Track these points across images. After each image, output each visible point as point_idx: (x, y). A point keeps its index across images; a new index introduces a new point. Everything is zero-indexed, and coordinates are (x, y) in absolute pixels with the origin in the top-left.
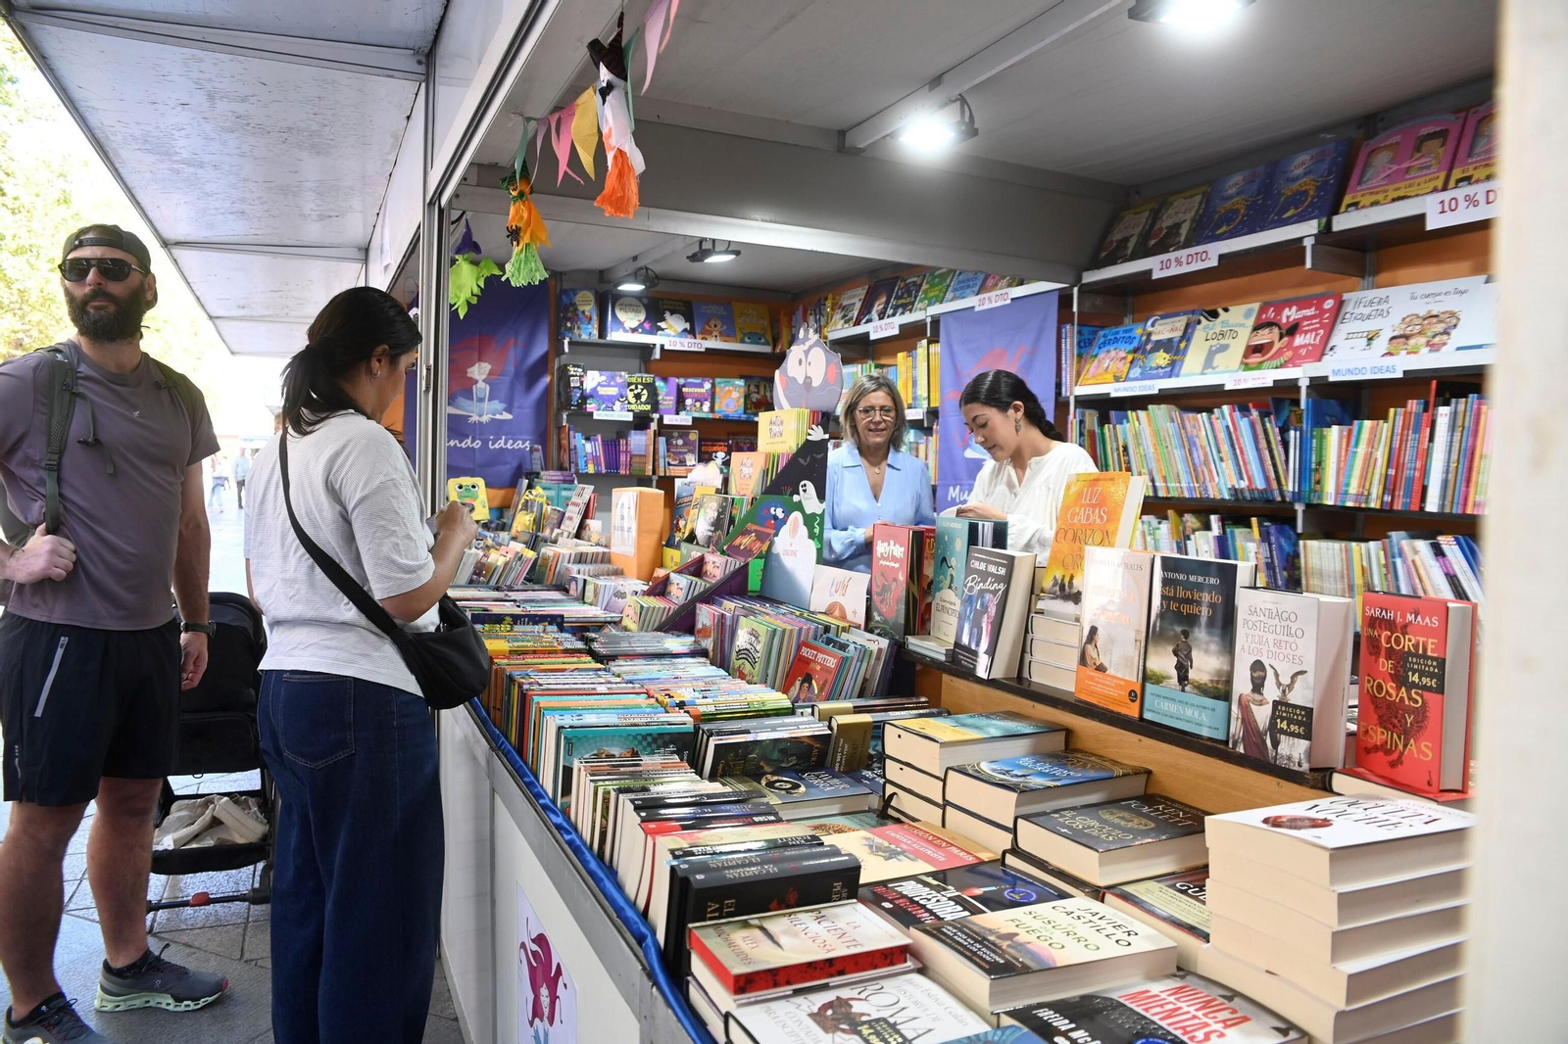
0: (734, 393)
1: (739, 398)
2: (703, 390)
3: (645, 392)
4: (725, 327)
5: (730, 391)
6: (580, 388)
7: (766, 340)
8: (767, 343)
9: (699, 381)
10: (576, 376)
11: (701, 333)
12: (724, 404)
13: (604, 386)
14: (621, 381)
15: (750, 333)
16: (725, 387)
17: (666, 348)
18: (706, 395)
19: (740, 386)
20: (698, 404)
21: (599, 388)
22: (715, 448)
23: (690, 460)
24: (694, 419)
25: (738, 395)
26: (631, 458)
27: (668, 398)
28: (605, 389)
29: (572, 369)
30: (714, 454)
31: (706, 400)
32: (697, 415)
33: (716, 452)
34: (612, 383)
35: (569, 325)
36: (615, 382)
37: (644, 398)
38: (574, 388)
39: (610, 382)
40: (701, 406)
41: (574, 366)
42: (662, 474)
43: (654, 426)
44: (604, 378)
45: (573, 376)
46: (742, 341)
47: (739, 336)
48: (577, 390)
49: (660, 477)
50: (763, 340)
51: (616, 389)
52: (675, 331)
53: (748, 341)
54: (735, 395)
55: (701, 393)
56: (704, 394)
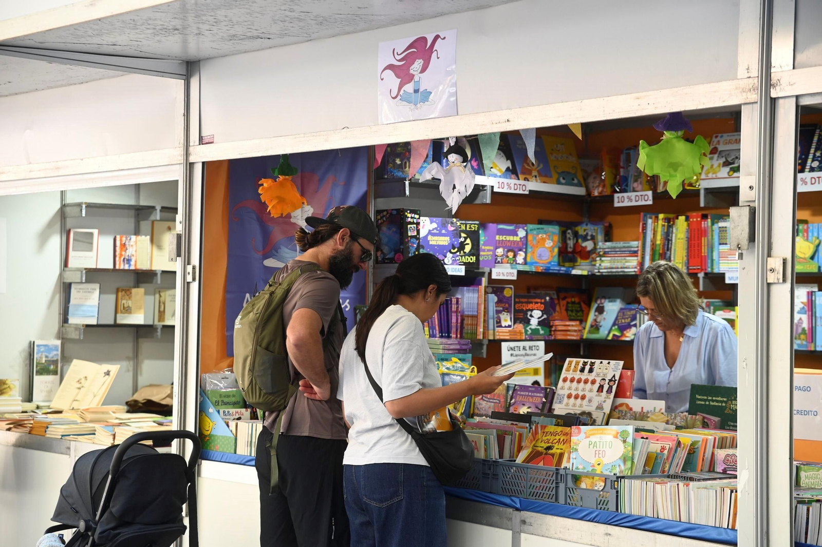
0: (548, 241)
1: (552, 248)
2: (517, 239)
3: (468, 241)
4: (541, 166)
5: (543, 240)
6: (417, 237)
7: (579, 181)
8: (579, 185)
9: (511, 228)
10: (413, 223)
11: (523, 173)
12: (536, 254)
13: (434, 235)
14: (453, 228)
15: (563, 172)
16: (538, 234)
17: (495, 190)
18: (520, 244)
19: (554, 234)
20: (511, 255)
21: (430, 238)
22: (530, 306)
23: (506, 320)
24: (519, 272)
25: (552, 244)
26: (462, 320)
27: (487, 248)
28: (436, 238)
29: (409, 215)
30: (529, 313)
31: (521, 250)
32: (522, 268)
33: (532, 310)
34: (443, 232)
35: (398, 162)
36: (447, 230)
37: (468, 248)
38: (412, 237)
39: (440, 231)
40: (515, 256)
41: (412, 212)
42: (491, 338)
43: (484, 281)
44: (434, 225)
45: (411, 223)
46: (559, 183)
47: (555, 176)
48: (414, 240)
49: (490, 341)
50: (576, 181)
51: (448, 238)
52: (500, 170)
53: (563, 181)
54: (549, 244)
55: (514, 242)
56: (517, 242)
